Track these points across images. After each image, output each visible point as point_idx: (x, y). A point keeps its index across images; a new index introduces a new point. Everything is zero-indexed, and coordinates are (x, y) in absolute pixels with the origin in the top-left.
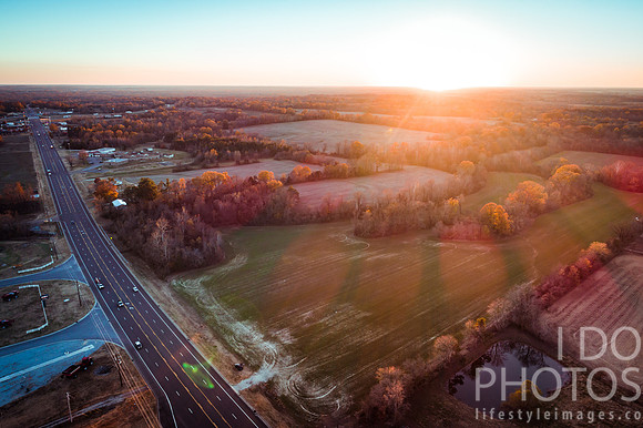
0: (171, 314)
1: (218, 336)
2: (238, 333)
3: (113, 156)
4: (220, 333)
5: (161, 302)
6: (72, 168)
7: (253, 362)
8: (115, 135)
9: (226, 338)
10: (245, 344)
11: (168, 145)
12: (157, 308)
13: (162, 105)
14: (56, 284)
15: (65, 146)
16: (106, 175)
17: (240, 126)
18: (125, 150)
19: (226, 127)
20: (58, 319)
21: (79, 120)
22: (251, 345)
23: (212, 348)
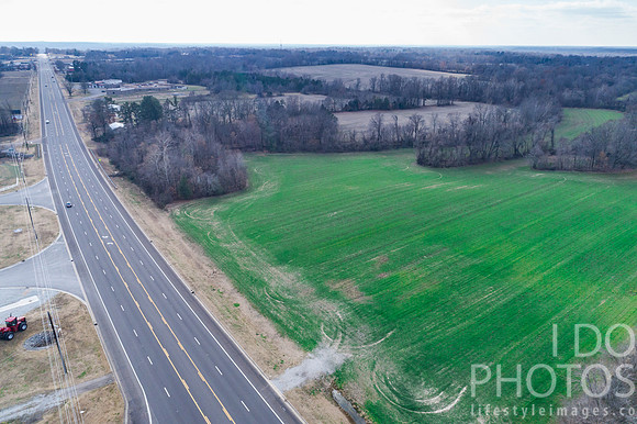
9: (255, 292)
22: (297, 303)
23: (232, 308)
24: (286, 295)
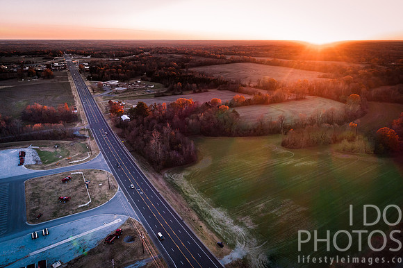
0: (168, 200)
1: (201, 218)
2: (215, 217)
3: (117, 86)
4: (203, 216)
5: (160, 189)
6: (94, 93)
7: (229, 241)
8: (117, 72)
9: (208, 221)
10: (221, 226)
11: (149, 79)
12: (158, 193)
13: (142, 52)
14: (93, 172)
15: (89, 79)
16: (115, 98)
17: (192, 67)
18: (124, 81)
19: (183, 67)
20: (97, 198)
21: (95, 62)
22: (226, 227)
23: (200, 228)
24: (221, 223)
